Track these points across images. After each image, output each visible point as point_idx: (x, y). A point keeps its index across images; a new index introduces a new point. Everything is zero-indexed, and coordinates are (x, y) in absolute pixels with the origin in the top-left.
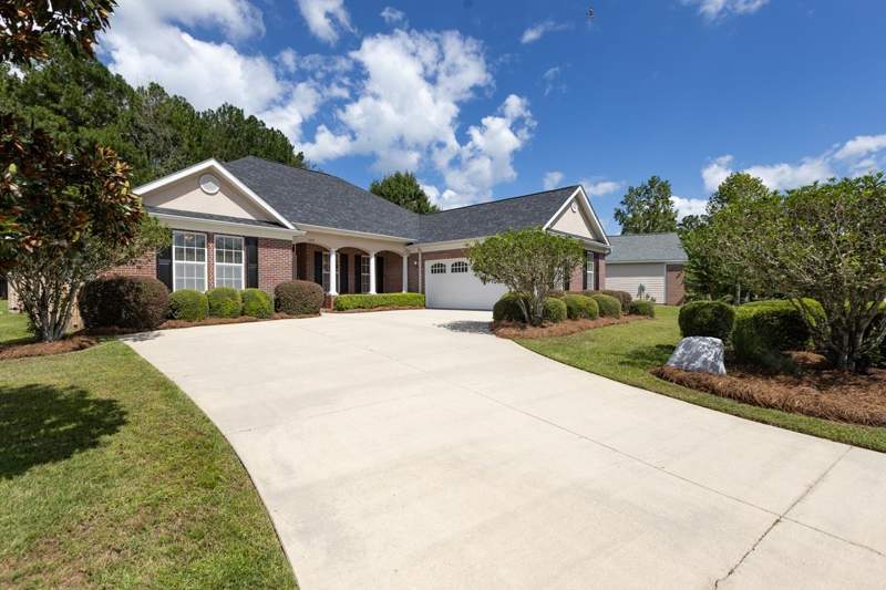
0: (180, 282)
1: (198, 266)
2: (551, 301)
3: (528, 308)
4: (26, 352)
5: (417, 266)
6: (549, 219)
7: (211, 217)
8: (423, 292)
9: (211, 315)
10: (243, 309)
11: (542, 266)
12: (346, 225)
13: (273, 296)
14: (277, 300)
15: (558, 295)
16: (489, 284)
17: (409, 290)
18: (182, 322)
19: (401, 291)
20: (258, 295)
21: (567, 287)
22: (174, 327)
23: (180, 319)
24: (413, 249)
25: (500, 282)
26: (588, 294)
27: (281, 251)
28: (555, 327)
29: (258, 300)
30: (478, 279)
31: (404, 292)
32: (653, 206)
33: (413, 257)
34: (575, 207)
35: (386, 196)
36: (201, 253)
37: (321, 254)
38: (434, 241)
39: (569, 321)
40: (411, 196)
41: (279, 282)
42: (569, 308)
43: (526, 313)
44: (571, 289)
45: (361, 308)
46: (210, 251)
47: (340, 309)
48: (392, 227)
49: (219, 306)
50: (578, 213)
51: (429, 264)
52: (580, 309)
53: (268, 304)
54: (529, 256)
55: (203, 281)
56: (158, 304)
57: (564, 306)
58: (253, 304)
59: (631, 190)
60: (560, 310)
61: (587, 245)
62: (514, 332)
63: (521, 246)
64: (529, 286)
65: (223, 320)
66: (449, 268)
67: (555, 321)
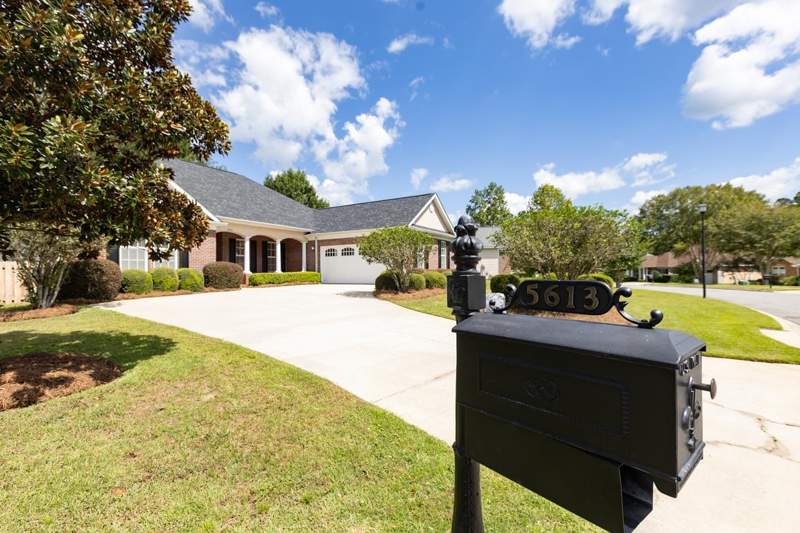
0: (125, 263)
1: (140, 251)
2: (415, 275)
3: (399, 280)
4: (33, 315)
5: (314, 250)
6: (413, 217)
8: (319, 271)
9: (154, 289)
10: (180, 285)
11: (408, 252)
12: (258, 218)
13: (202, 275)
14: (206, 277)
15: (420, 272)
16: (372, 264)
17: (307, 270)
18: (133, 295)
19: (301, 270)
20: (192, 273)
21: (427, 266)
22: (127, 299)
23: (130, 292)
24: (311, 238)
25: (379, 262)
26: (441, 272)
27: (207, 239)
28: (417, 293)
29: (192, 277)
30: (364, 261)
31: (304, 271)
32: (493, 205)
33: (310, 244)
34: (432, 208)
35: (280, 190)
37: (234, 240)
38: (328, 231)
39: (427, 290)
40: (301, 191)
41: (207, 263)
42: (427, 281)
43: (398, 284)
44: (430, 268)
45: (271, 283)
47: (254, 284)
48: (293, 220)
49: (161, 282)
50: (434, 213)
51: (324, 249)
52: (435, 281)
53: (200, 280)
54: (400, 245)
55: (144, 262)
56: (115, 281)
57: (424, 280)
58: (188, 281)
59: (477, 192)
60: (421, 282)
61: (440, 236)
62: (390, 296)
63: (394, 239)
64: (400, 265)
65: (165, 293)
66: (340, 252)
67: (417, 290)
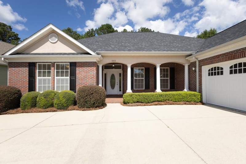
0: (40, 87)
1: (49, 80)
5: (195, 71)
7: (53, 54)
8: (200, 91)
10: (53, 103)
17: (189, 90)
24: (192, 59)
27: (89, 68)
31: (185, 90)
33: (192, 65)
36: (49, 72)
46: (53, 71)
51: (206, 69)
